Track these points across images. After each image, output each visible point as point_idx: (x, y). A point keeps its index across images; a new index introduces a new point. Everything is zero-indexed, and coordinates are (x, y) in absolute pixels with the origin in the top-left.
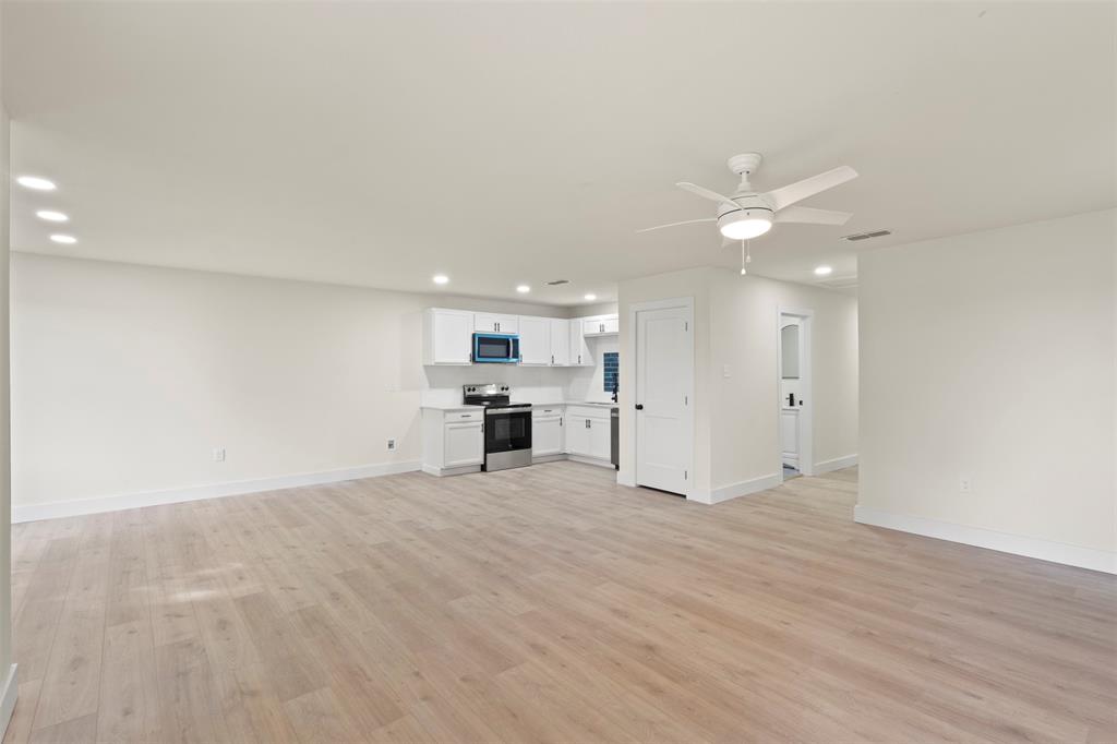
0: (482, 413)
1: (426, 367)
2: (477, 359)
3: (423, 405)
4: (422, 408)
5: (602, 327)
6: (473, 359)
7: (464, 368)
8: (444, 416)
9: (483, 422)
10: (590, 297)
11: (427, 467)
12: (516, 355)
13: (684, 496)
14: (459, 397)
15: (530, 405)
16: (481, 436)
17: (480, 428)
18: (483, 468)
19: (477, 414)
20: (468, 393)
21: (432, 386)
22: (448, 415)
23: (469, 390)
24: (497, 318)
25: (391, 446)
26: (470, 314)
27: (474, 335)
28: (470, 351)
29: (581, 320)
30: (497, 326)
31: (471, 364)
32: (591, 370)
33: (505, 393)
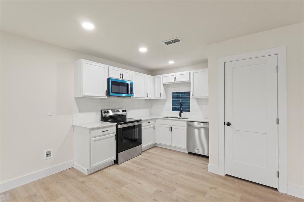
0: (115, 128)
1: (75, 98)
2: (111, 94)
3: (74, 124)
4: (73, 126)
5: (175, 79)
6: (108, 94)
7: (102, 99)
8: (90, 133)
9: (115, 134)
10: (171, 62)
11: (78, 166)
12: (132, 92)
13: (276, 189)
14: (99, 117)
15: (140, 120)
16: (115, 142)
17: (114, 137)
18: (116, 162)
19: (112, 128)
20: (104, 115)
21: (81, 111)
22: (93, 132)
23: (105, 112)
24: (122, 71)
25: (48, 154)
26: (106, 66)
27: (108, 80)
28: (106, 89)
29: (161, 76)
30: (121, 75)
31: (106, 97)
32: (165, 100)
33: (124, 113)
